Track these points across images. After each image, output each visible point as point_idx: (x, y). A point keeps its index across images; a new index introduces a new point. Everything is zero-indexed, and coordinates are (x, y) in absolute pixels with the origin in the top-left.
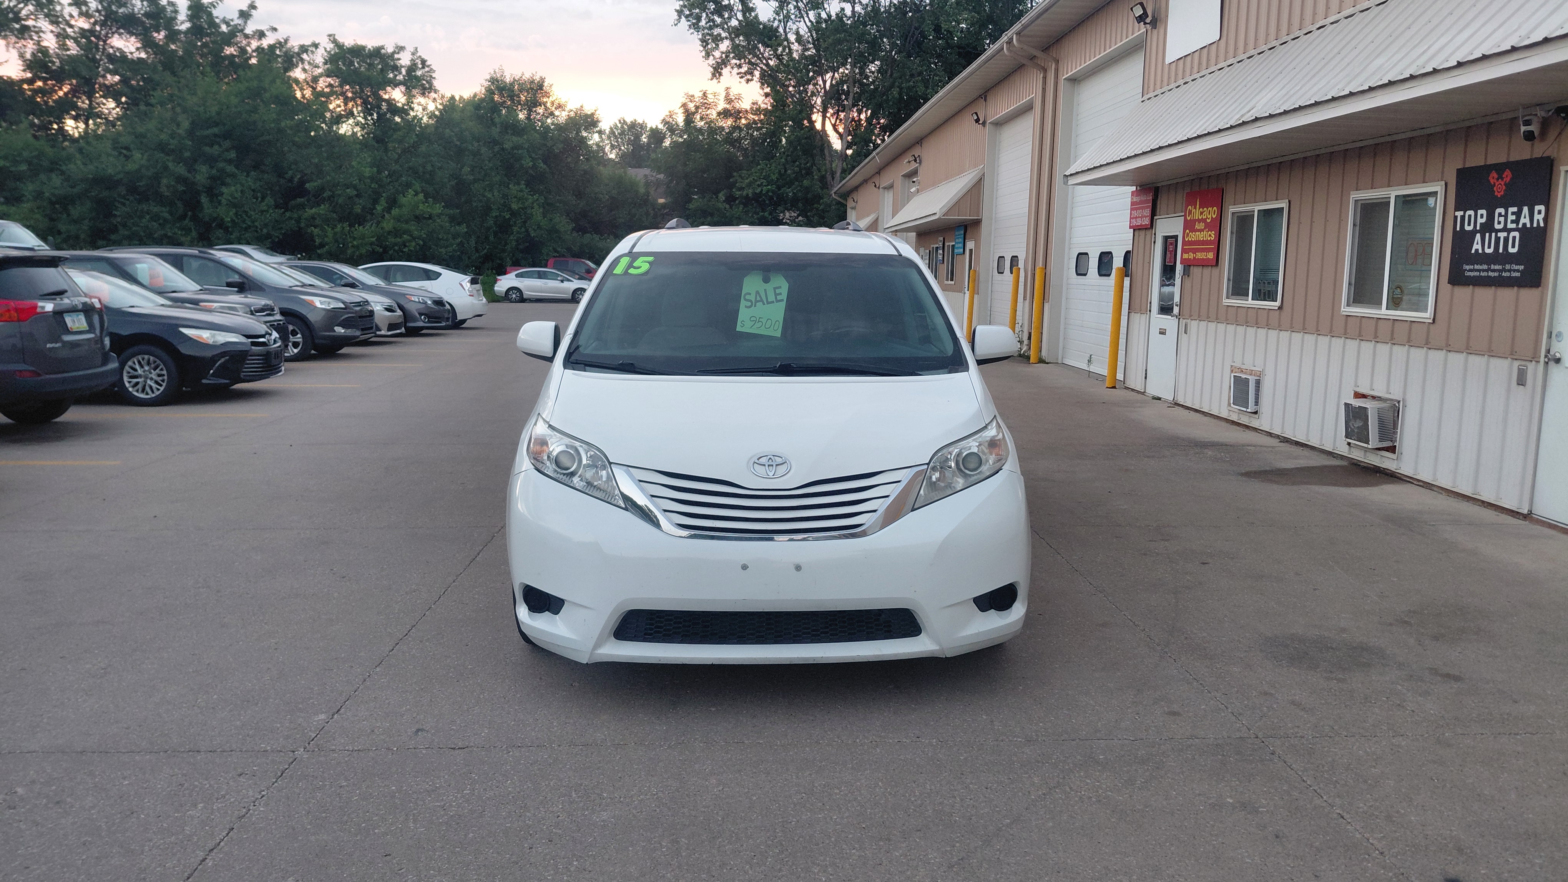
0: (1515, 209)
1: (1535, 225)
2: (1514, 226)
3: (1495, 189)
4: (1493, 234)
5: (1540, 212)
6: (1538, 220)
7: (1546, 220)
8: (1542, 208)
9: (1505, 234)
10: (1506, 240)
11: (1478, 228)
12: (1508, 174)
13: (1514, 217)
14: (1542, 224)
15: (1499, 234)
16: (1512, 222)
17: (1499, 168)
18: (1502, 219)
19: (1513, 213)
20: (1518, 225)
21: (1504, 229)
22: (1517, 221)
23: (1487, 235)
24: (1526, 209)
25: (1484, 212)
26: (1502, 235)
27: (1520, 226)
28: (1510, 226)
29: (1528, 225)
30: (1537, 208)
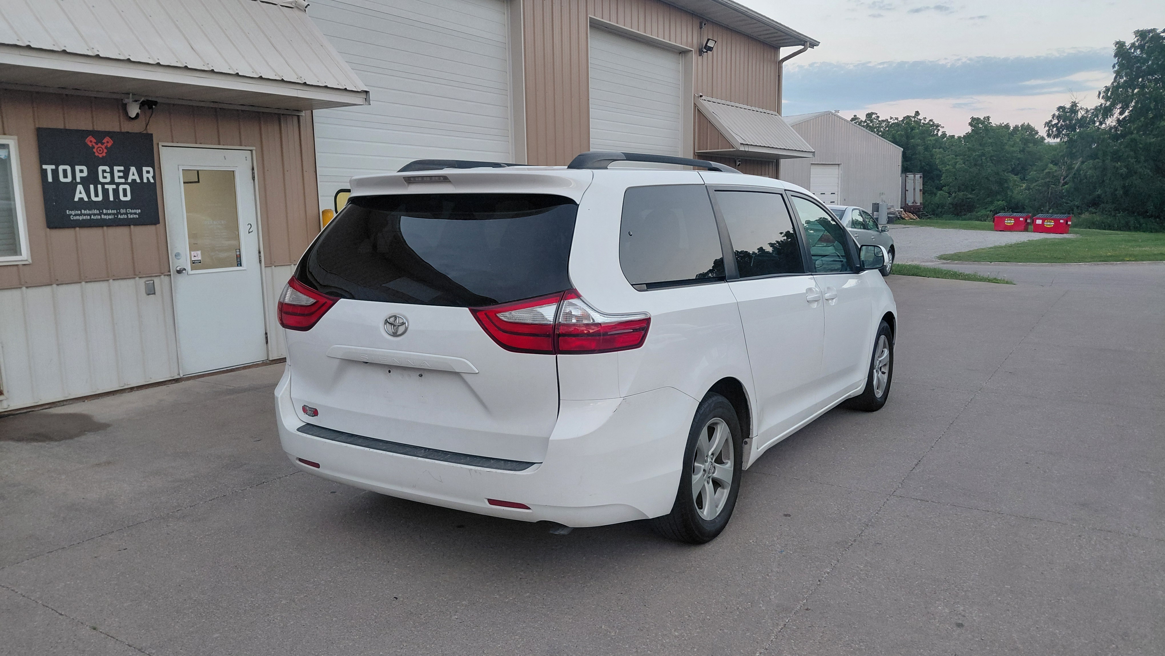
0: (122, 168)
1: (145, 181)
2: (123, 180)
3: (95, 150)
4: (99, 187)
5: (148, 172)
6: (148, 178)
7: (154, 177)
8: (150, 169)
9: (114, 186)
10: (116, 192)
11: (78, 180)
12: (108, 142)
13: (121, 174)
14: (152, 181)
15: (106, 186)
16: (119, 177)
17: (99, 135)
18: (108, 175)
19: (119, 171)
20: (126, 179)
21: (112, 182)
22: (126, 176)
23: (92, 187)
24: (133, 169)
25: (84, 168)
26: (111, 188)
27: (129, 181)
28: (117, 180)
29: (138, 181)
30: (145, 169)
